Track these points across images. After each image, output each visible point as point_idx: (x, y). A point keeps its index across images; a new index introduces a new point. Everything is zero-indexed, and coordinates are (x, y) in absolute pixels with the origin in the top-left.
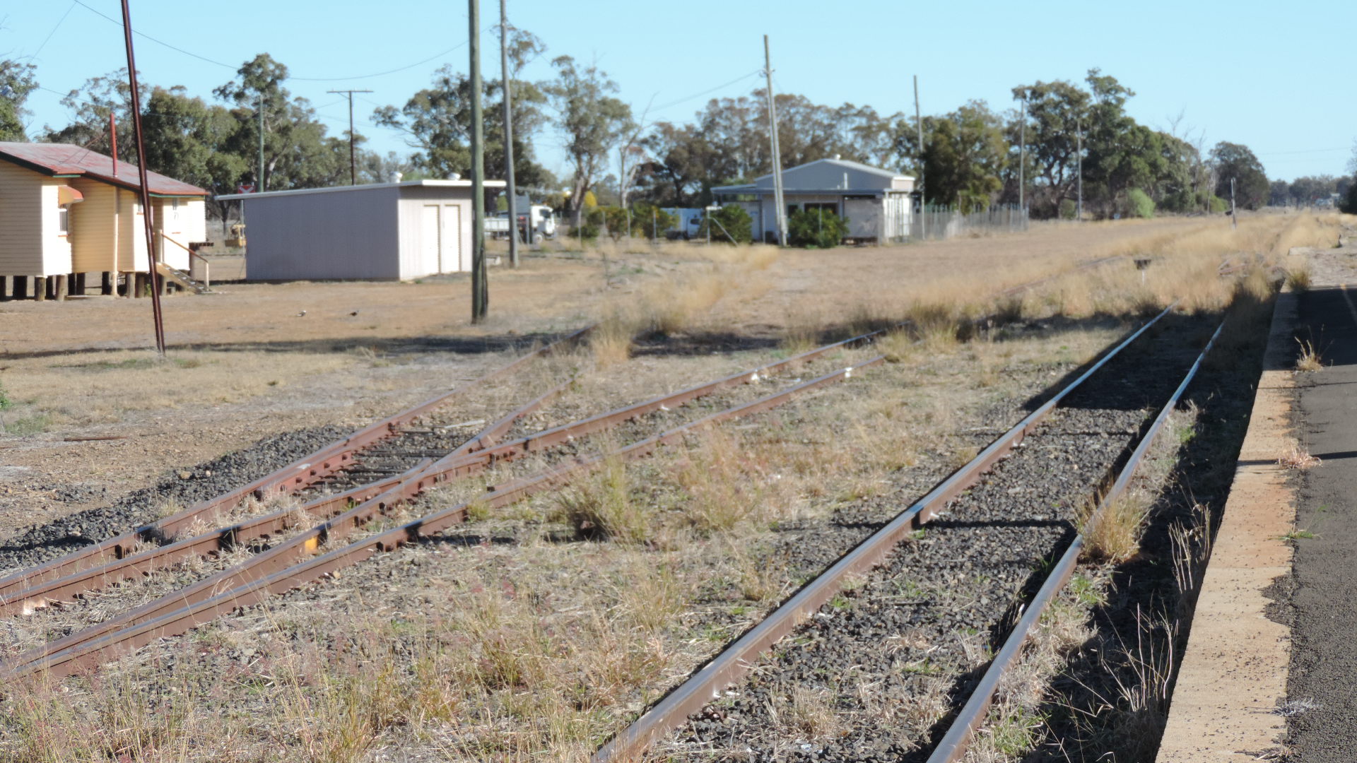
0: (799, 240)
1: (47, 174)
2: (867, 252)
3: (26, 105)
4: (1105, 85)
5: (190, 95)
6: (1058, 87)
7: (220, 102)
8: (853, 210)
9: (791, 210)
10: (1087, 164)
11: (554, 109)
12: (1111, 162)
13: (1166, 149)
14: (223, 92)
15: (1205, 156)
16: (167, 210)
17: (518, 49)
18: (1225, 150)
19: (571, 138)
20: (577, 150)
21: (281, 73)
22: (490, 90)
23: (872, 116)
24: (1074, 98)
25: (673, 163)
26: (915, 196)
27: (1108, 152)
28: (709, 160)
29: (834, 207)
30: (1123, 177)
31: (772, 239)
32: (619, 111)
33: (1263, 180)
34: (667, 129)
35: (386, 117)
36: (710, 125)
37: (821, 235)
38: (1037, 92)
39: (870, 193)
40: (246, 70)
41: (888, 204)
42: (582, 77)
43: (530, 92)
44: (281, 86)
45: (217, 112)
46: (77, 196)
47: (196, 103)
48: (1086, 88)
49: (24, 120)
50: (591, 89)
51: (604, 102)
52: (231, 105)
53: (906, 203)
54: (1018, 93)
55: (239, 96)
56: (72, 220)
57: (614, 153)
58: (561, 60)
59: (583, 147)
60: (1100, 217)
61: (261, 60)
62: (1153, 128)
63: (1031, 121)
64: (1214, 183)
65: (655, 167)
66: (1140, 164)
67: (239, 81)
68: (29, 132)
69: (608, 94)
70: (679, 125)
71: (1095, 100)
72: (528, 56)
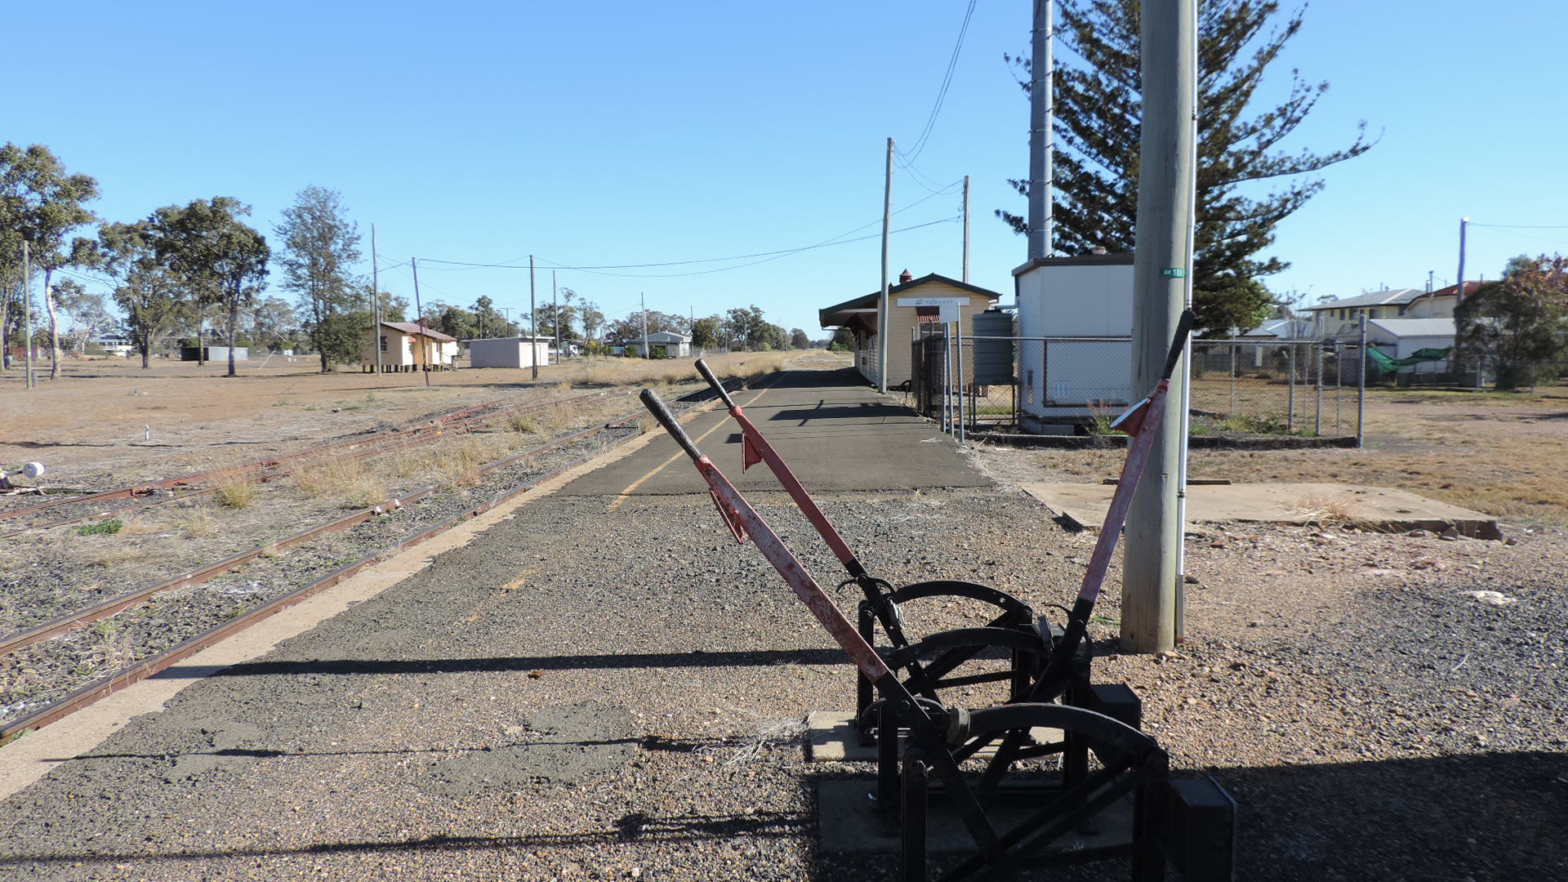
0: (652, 357)
1: (404, 333)
2: (674, 360)
3: (406, 311)
4: (756, 310)
5: (460, 309)
6: (741, 310)
7: (471, 311)
8: (669, 348)
9: (650, 347)
10: (749, 334)
11: (579, 315)
12: (757, 334)
13: (775, 330)
14: (471, 308)
15: (788, 332)
16: (444, 344)
17: (569, 295)
18: (795, 331)
19: (584, 324)
20: (586, 328)
21: (490, 302)
22: (559, 308)
23: (683, 318)
24: (746, 314)
25: (619, 333)
26: (690, 344)
27: (757, 331)
28: (631, 331)
29: (664, 347)
30: (761, 338)
31: (644, 357)
32: (600, 316)
33: (807, 341)
34: (617, 322)
35: (525, 316)
36: (631, 321)
37: (658, 356)
38: (735, 312)
39: (676, 343)
40: (479, 301)
41: (681, 346)
42: (588, 305)
43: (571, 310)
44: (490, 306)
45: (470, 315)
46: (415, 340)
47: (462, 311)
48: (750, 311)
49: (405, 316)
50: (591, 309)
51: (595, 313)
52: (474, 312)
53: (687, 346)
54: (729, 312)
55: (476, 309)
56: (413, 348)
57: (598, 329)
58: (581, 299)
59: (588, 327)
60: (755, 351)
61: (484, 297)
62: (771, 323)
63: (733, 321)
64: (791, 341)
65: (613, 334)
66: (766, 334)
67: (477, 304)
68: (407, 320)
69: (596, 310)
70: (621, 321)
71: (753, 314)
72: (571, 298)
